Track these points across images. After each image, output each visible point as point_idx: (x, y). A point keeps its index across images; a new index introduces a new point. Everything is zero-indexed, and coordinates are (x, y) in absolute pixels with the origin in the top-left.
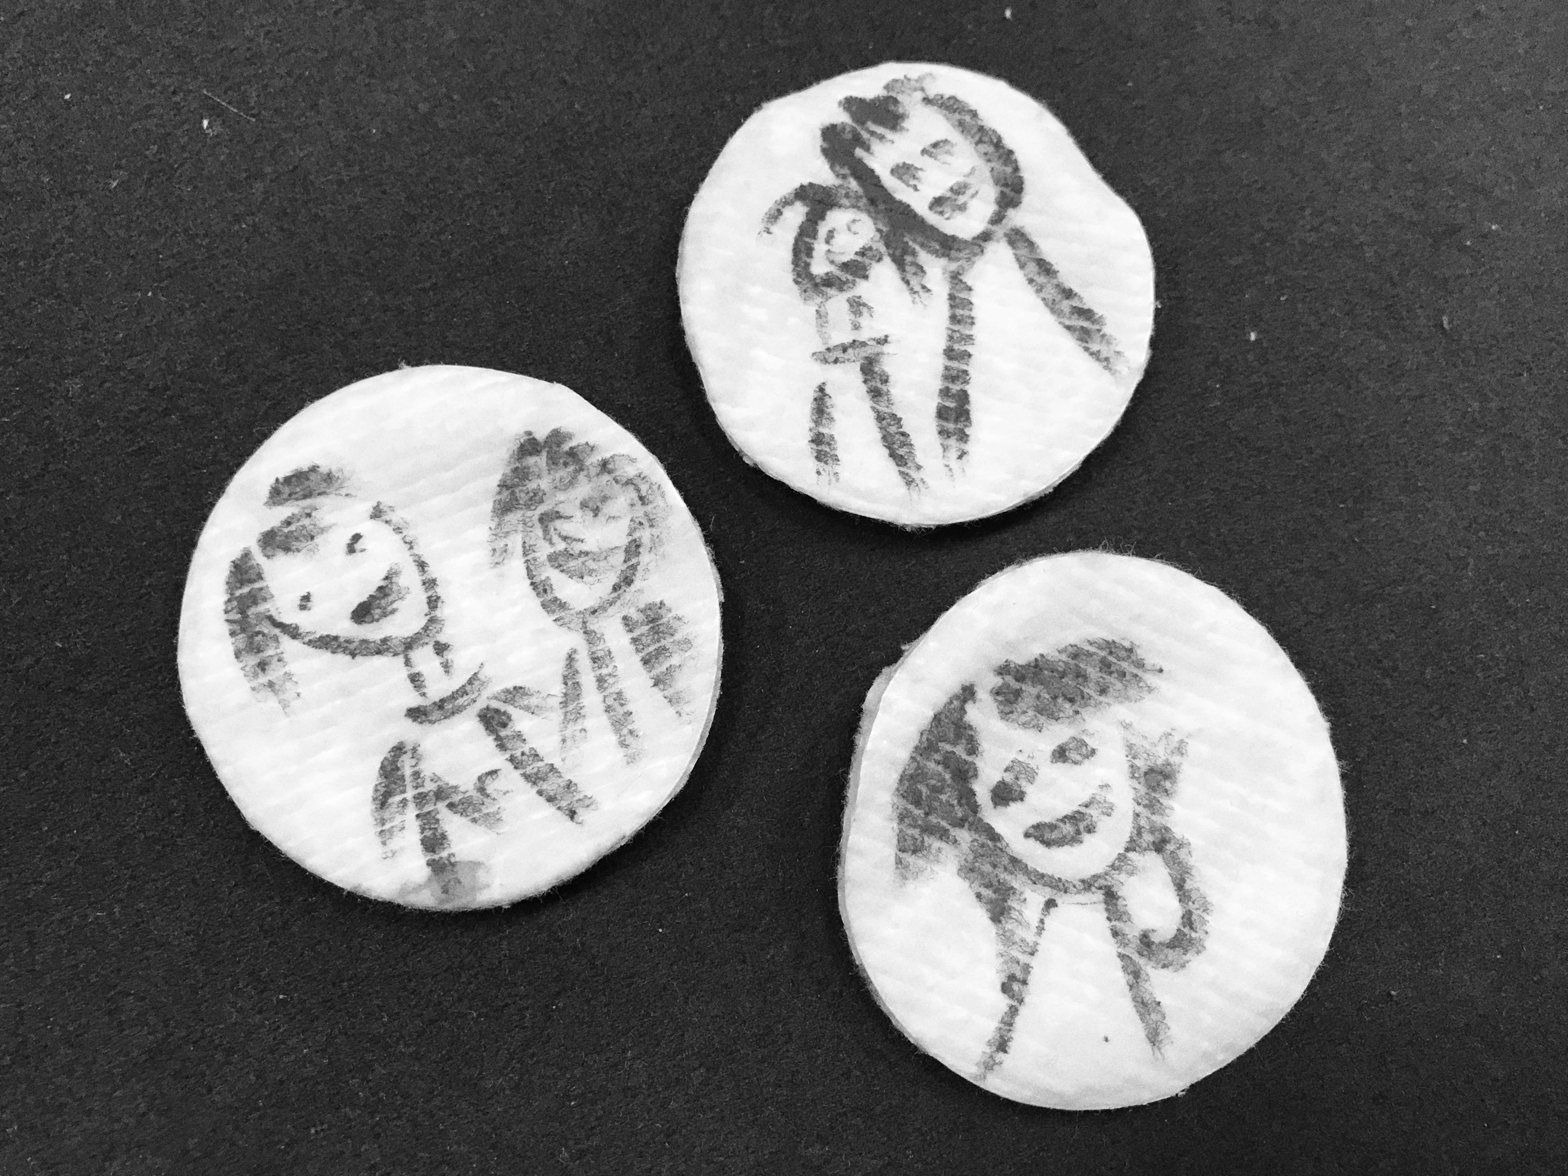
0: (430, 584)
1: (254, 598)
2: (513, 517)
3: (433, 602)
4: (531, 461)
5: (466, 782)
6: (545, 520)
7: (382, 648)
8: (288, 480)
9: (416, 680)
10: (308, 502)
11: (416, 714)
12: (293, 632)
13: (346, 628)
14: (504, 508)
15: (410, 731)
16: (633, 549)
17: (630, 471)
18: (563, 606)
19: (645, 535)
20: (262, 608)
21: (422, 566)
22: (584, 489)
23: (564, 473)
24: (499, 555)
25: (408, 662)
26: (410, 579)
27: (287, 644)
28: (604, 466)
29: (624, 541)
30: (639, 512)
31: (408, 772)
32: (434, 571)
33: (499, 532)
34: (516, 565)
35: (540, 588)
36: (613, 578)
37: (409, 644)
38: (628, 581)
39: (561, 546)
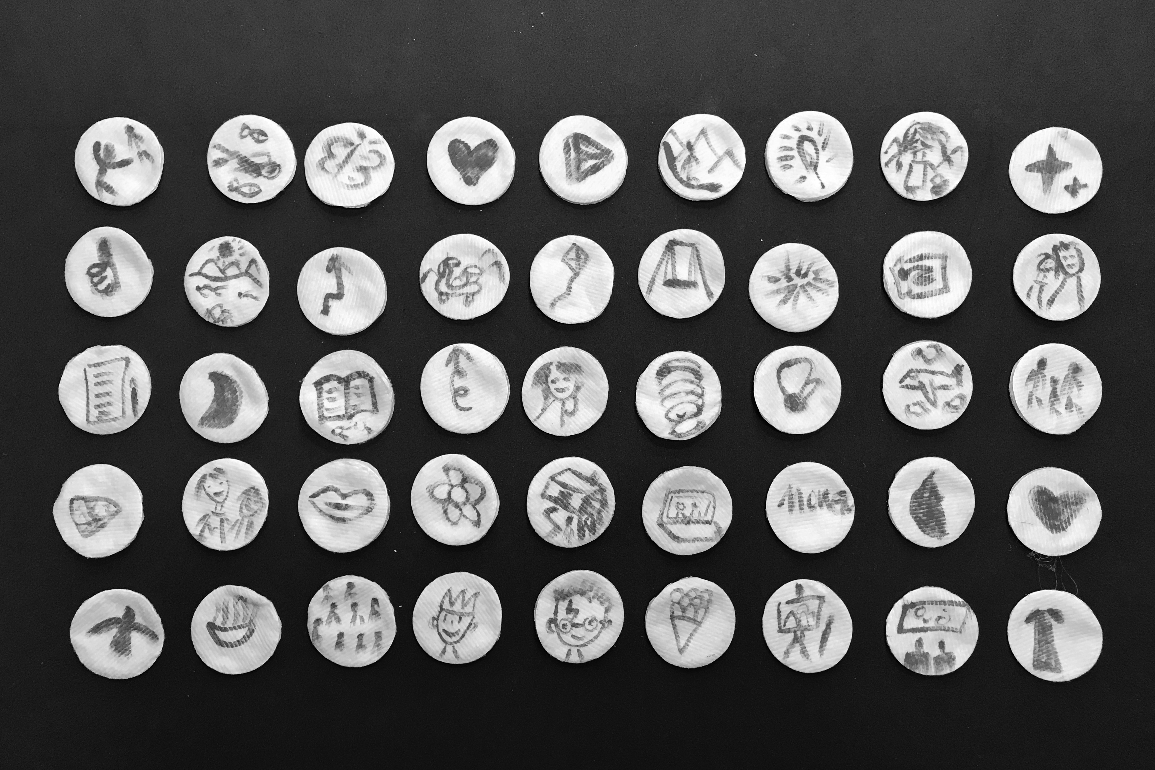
0: (227, 496)
1: (203, 482)
2: (244, 495)
3: (226, 499)
4: (252, 490)
5: (213, 526)
6: (248, 499)
7: (215, 501)
8: (218, 469)
9: (216, 508)
10: (218, 473)
11: (213, 512)
12: (205, 490)
13: (212, 494)
14: (244, 493)
15: (211, 514)
16: (256, 512)
17: (264, 502)
18: (242, 512)
19: (259, 512)
20: (203, 484)
21: (228, 493)
22: (256, 499)
23: (255, 495)
24: (238, 499)
25: (216, 505)
26: (225, 494)
27: (203, 491)
28: (261, 498)
29: (256, 510)
30: (261, 508)
31: (206, 519)
32: (229, 495)
33: (241, 496)
34: (240, 502)
35: (241, 508)
36: (251, 513)
37: (218, 502)
38: (252, 515)
39: (248, 504)
